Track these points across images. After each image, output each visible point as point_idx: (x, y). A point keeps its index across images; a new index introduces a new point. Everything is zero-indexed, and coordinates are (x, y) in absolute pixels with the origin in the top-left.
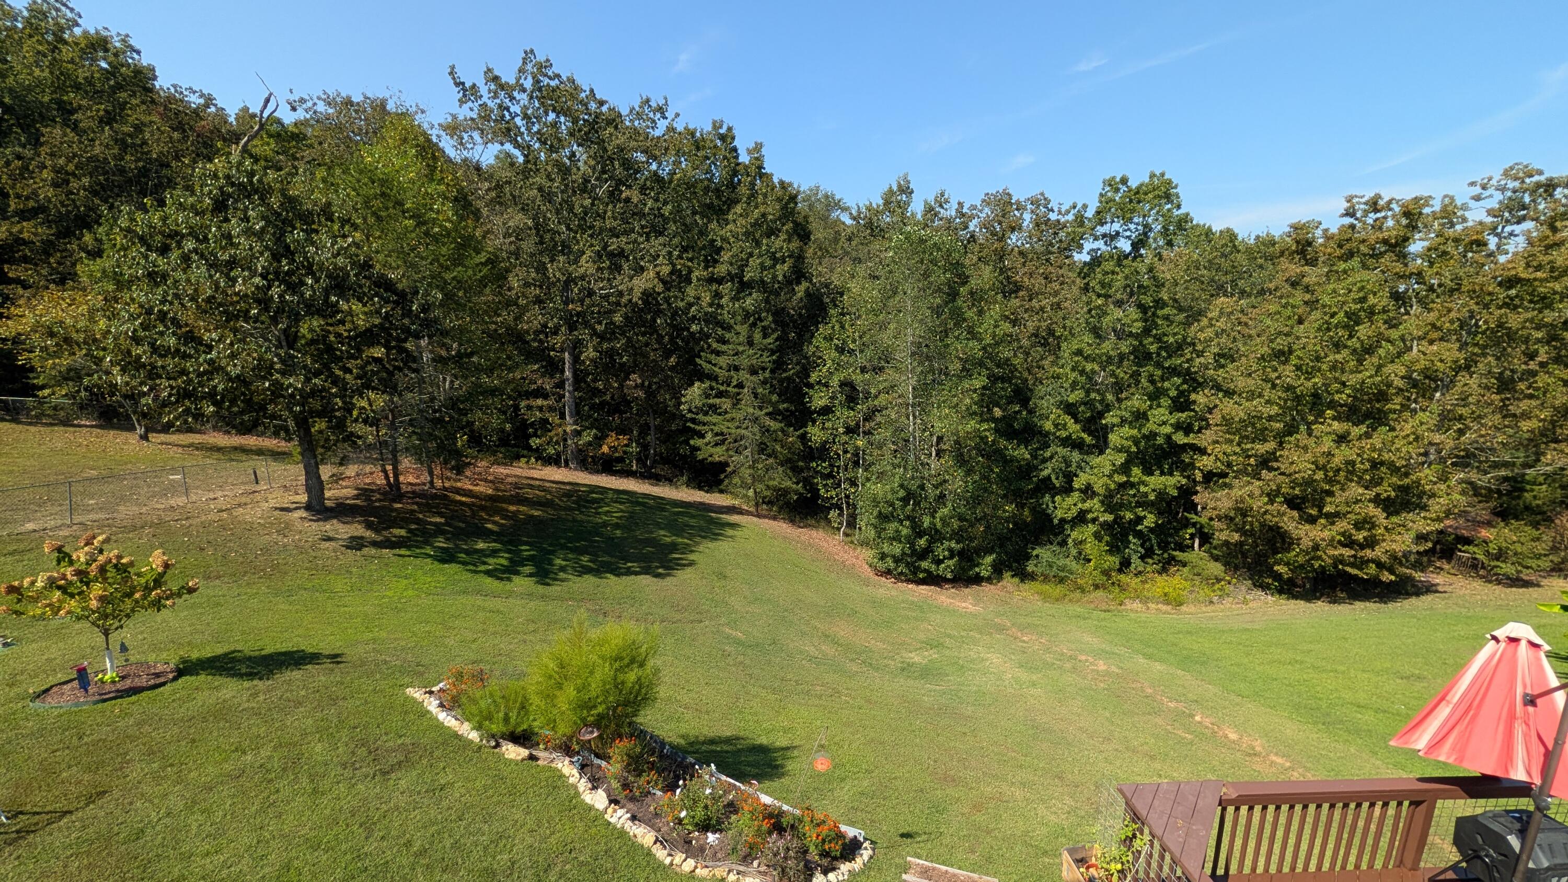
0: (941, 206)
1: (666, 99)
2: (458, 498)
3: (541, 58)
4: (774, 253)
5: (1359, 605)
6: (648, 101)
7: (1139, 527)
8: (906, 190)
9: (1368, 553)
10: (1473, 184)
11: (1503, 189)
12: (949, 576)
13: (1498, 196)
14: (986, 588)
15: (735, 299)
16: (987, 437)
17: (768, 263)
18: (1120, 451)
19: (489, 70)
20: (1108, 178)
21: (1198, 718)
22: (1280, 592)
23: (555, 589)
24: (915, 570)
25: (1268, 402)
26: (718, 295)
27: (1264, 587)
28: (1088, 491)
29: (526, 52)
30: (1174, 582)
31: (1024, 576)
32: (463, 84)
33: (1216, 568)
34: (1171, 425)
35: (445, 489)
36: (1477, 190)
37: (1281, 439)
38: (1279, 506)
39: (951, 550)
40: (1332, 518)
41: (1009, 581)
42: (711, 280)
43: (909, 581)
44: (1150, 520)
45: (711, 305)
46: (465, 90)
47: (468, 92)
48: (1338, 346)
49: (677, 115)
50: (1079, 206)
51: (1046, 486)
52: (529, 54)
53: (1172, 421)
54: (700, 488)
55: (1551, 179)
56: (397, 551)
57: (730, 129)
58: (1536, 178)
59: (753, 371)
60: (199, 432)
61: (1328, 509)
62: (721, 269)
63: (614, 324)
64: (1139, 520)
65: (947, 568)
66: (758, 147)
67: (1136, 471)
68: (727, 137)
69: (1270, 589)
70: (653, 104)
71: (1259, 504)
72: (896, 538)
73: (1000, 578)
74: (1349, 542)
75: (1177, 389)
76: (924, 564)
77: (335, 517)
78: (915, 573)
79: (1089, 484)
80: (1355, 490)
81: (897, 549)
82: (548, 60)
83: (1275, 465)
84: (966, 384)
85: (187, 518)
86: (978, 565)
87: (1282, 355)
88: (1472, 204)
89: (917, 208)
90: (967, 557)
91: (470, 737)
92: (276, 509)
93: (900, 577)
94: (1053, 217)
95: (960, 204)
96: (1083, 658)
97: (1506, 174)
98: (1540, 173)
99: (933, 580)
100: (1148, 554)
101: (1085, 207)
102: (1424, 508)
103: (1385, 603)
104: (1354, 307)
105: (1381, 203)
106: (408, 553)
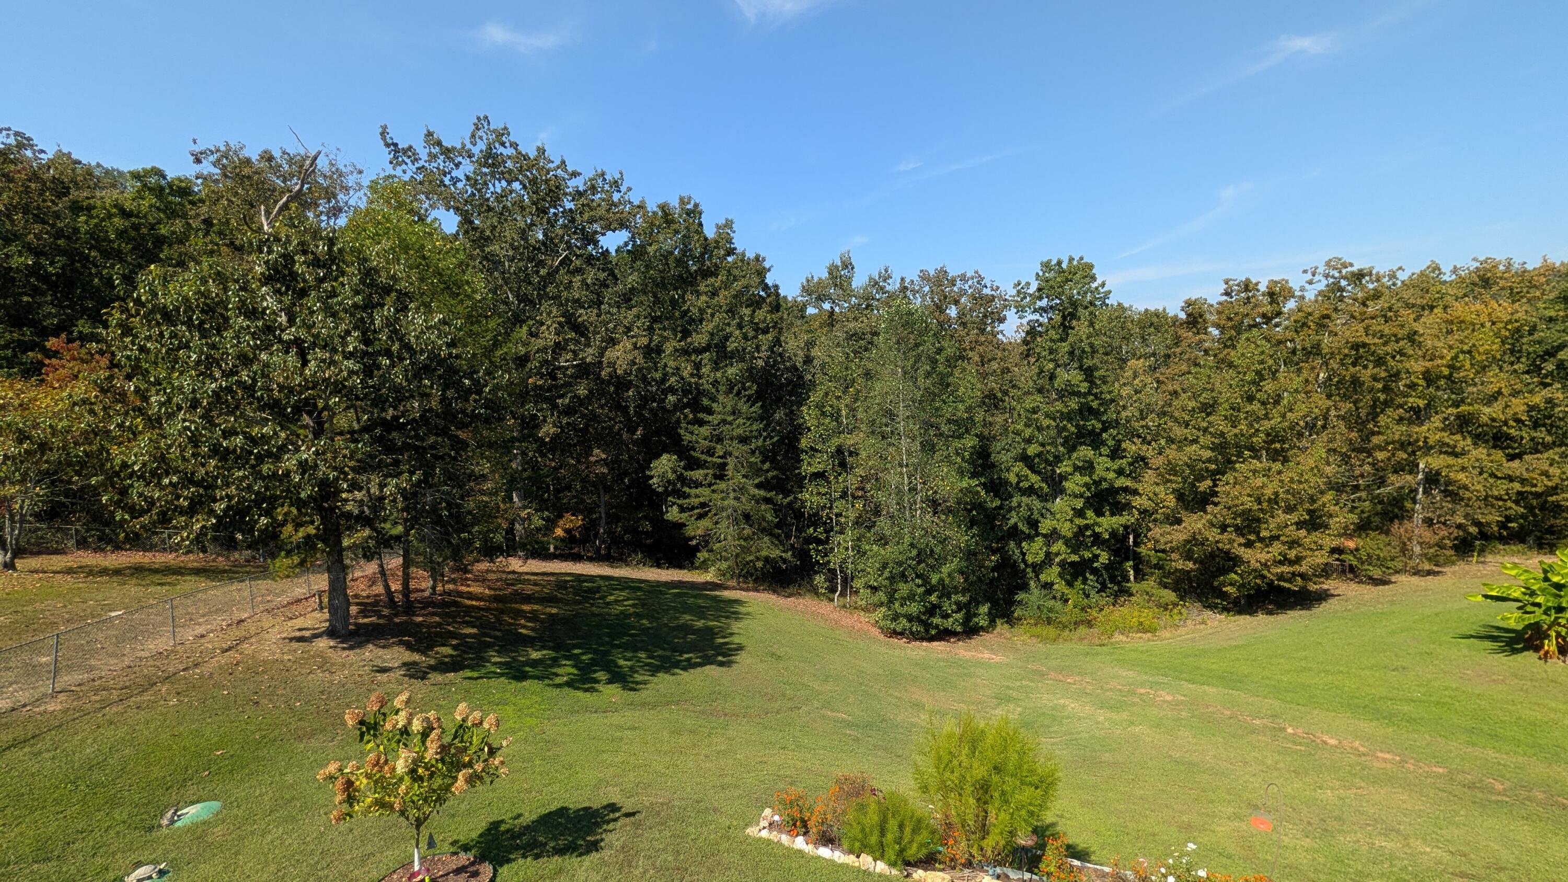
0: (885, 281)
1: (621, 173)
2: (469, 602)
3: (496, 124)
4: (757, 324)
5: (1291, 613)
6: (603, 174)
7: (1095, 565)
8: (847, 265)
9: (1297, 568)
10: (1305, 272)
11: (1327, 276)
12: (959, 629)
13: (1324, 282)
14: (986, 637)
15: (716, 368)
16: (978, 492)
17: (751, 334)
18: (1076, 496)
19: (430, 134)
20: (1045, 260)
21: (1290, 730)
22: (1225, 610)
23: (644, 694)
24: (927, 626)
25: (1202, 447)
26: (698, 366)
27: (1212, 607)
28: (1053, 535)
29: (479, 118)
30: (1126, 612)
31: (1011, 621)
32: (396, 145)
33: (1169, 596)
34: (1114, 471)
35: (449, 593)
36: (1309, 276)
37: (1215, 475)
38: (1230, 534)
39: (958, 603)
40: (1268, 542)
41: (1001, 627)
42: (686, 352)
43: (922, 639)
44: (1104, 557)
45: (692, 375)
46: (396, 151)
47: (398, 153)
48: (1250, 399)
49: (629, 189)
50: (1023, 283)
51: (1014, 534)
52: (481, 122)
53: (1116, 467)
54: (659, 566)
55: (1361, 270)
56: (462, 674)
57: (696, 205)
58: (1349, 269)
59: (744, 440)
60: (56, 552)
61: (1264, 534)
62: (699, 339)
63: (579, 398)
64: (1096, 557)
65: (954, 621)
66: (729, 224)
67: (1090, 513)
68: (694, 213)
69: (1216, 608)
70: (608, 177)
71: (1213, 535)
72: (911, 597)
73: (994, 627)
74: (1285, 561)
75: (1114, 439)
76: (936, 620)
77: (368, 642)
78: (927, 631)
79: (1055, 529)
80: (1281, 517)
81: (914, 608)
82: (506, 128)
83: (1216, 500)
84: (957, 444)
85: (196, 665)
86: (975, 615)
87: (1208, 409)
88: (1307, 286)
89: (859, 281)
90: (968, 609)
91: (878, 870)
92: (291, 639)
93: (915, 637)
94: (987, 291)
95: (903, 279)
96: (1143, 691)
97: (1328, 264)
98: (1351, 265)
99: (944, 635)
100: (1103, 588)
101: (1028, 284)
102: (1327, 527)
103: (1309, 609)
104: (1259, 367)
105: (1251, 286)
106: (475, 674)
